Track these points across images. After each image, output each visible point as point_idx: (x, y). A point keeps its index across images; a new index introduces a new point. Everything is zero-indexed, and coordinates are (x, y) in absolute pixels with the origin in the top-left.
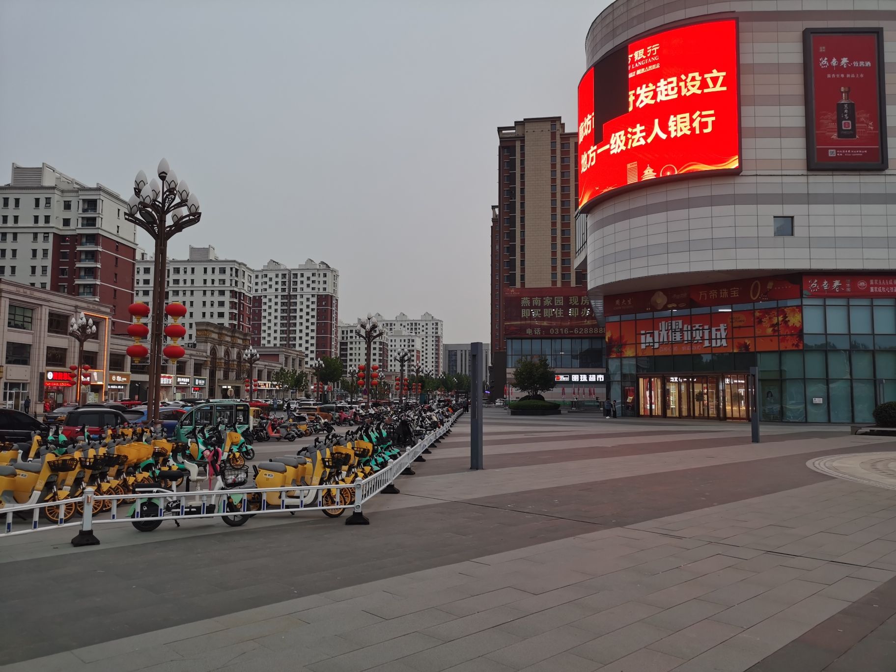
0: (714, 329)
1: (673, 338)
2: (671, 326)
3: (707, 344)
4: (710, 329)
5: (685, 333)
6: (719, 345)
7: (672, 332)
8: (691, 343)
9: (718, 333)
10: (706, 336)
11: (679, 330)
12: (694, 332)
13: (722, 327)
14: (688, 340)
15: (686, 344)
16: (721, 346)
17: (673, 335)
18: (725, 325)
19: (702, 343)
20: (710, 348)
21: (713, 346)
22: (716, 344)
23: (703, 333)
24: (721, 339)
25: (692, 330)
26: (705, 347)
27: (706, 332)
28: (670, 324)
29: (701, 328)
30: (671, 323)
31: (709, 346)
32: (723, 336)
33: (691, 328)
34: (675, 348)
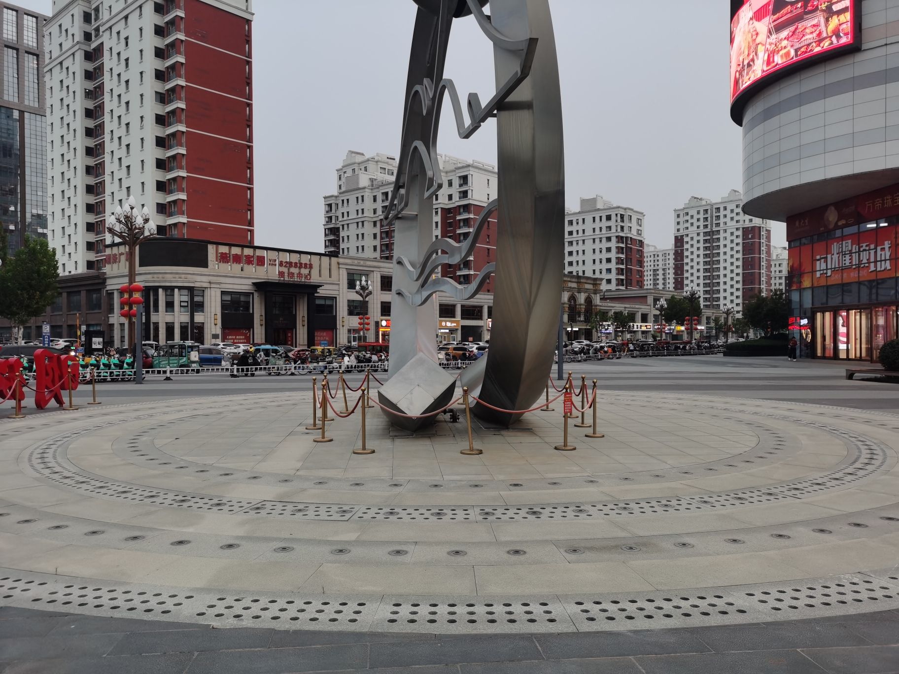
0: (879, 248)
1: (844, 262)
2: (842, 247)
3: (872, 268)
4: (876, 248)
5: (854, 255)
6: (883, 269)
7: (842, 255)
8: (859, 267)
9: (883, 253)
10: (872, 259)
11: (848, 252)
12: (861, 253)
13: (887, 245)
14: (856, 265)
15: (854, 269)
16: (885, 269)
17: (844, 259)
18: (890, 242)
19: (868, 267)
20: (875, 272)
21: (878, 270)
22: (881, 267)
23: (869, 253)
24: (885, 260)
25: (859, 251)
26: (871, 272)
27: (872, 252)
28: (840, 246)
29: (867, 248)
30: (842, 244)
31: (874, 271)
32: (888, 257)
33: (859, 249)
34: (845, 275)
